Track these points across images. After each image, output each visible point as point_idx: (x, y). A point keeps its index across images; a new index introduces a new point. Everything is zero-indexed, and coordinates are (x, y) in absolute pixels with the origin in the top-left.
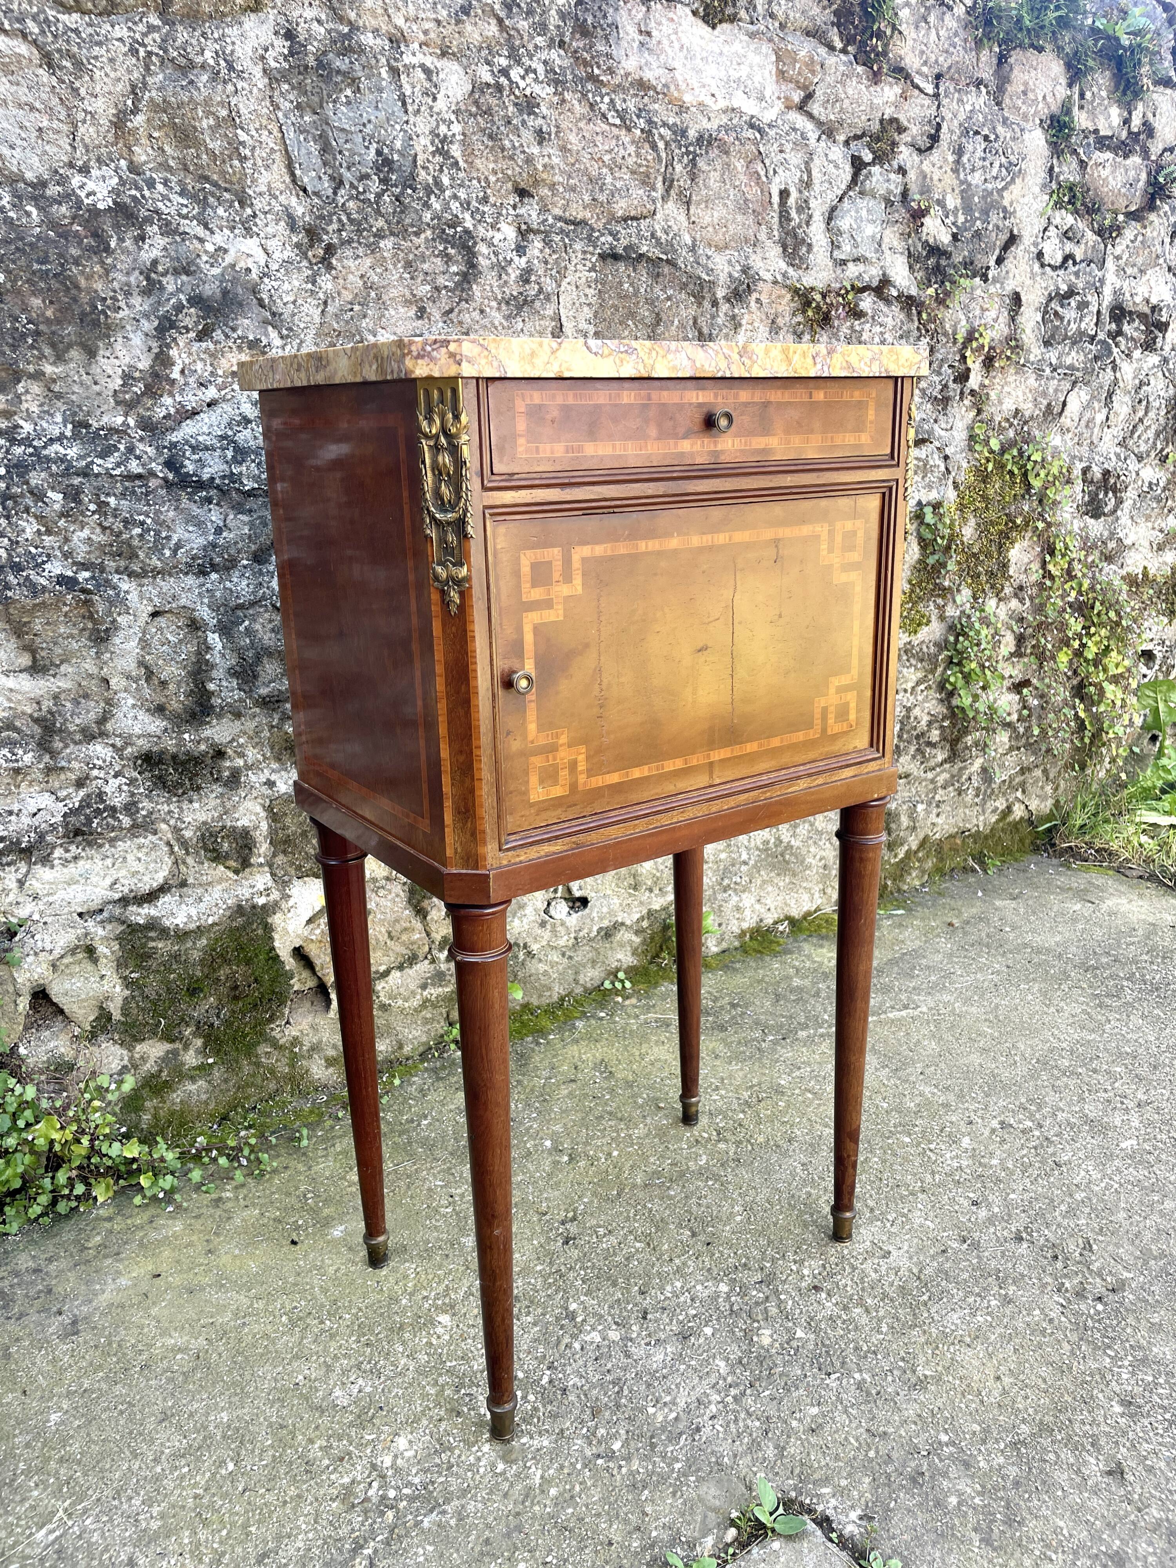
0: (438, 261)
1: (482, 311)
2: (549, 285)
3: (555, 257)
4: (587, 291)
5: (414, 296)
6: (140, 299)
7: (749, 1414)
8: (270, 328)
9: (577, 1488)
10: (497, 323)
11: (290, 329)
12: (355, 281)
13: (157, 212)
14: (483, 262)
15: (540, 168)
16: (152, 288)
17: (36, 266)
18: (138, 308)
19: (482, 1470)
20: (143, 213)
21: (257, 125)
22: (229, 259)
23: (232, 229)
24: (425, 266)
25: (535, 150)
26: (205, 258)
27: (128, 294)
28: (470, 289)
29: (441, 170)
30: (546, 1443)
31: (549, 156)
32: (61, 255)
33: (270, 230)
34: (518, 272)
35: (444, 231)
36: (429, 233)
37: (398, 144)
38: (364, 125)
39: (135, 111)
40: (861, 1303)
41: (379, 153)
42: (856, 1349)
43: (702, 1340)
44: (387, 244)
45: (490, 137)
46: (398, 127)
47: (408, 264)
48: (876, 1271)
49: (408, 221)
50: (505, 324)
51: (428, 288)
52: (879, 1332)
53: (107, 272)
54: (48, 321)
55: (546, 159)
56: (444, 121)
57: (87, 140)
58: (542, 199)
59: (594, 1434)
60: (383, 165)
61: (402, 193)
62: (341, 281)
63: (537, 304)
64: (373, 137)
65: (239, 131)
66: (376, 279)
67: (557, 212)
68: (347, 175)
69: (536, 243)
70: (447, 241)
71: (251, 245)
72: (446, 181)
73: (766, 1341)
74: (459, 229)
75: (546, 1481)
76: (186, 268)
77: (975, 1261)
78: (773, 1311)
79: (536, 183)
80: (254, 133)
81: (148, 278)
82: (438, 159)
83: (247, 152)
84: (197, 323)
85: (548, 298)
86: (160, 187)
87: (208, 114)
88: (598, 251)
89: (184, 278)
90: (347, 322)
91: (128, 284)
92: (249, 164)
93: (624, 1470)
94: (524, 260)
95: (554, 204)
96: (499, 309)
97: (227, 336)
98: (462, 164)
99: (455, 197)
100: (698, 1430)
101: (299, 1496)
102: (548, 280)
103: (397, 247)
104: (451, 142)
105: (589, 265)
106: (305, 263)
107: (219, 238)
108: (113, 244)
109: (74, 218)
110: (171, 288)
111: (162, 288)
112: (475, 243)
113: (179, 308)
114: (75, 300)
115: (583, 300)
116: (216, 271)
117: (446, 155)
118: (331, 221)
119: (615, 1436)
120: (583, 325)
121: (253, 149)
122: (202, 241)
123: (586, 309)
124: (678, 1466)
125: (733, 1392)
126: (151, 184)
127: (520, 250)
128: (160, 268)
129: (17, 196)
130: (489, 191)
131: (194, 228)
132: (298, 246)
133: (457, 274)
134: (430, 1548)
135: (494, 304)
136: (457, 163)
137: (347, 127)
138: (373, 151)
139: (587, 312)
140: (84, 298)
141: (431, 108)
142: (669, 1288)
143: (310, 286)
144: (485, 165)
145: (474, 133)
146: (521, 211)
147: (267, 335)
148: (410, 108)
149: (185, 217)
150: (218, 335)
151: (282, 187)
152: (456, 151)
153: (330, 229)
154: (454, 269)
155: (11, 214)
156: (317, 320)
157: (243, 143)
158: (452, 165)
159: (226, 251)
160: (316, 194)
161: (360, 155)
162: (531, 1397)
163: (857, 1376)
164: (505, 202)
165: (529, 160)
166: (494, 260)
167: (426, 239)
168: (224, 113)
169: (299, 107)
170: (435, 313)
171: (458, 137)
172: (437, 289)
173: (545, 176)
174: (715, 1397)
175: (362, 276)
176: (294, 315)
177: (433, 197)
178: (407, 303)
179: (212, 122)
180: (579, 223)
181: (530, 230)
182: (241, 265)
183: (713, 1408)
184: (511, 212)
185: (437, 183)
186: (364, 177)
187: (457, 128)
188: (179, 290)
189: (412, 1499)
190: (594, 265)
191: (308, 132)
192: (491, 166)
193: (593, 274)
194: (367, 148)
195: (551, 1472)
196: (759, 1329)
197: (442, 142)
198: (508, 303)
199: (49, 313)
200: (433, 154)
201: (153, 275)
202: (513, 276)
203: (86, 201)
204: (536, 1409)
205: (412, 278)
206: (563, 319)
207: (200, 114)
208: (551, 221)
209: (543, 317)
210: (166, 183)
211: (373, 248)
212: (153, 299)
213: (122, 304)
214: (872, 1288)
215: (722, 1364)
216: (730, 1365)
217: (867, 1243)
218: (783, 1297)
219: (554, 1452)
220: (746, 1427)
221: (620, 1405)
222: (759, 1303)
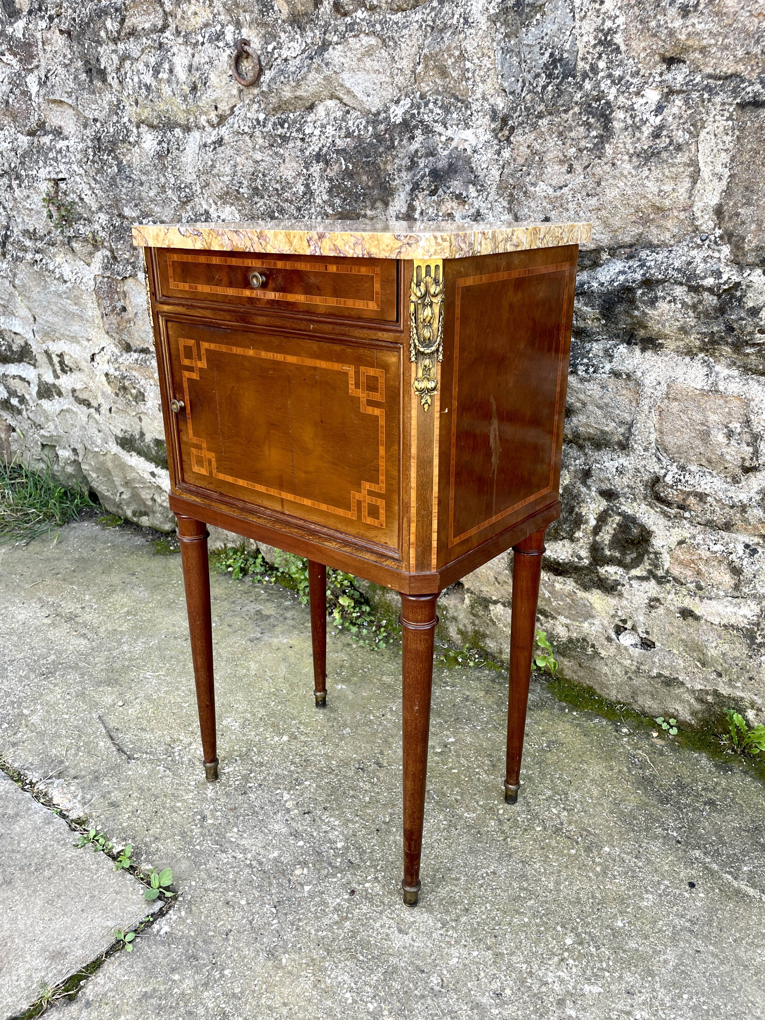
0: (582, 129)
1: (613, 164)
2: (680, 136)
3: (689, 112)
4: (725, 138)
5: (565, 156)
6: (405, 173)
7: (238, 872)
8: (471, 186)
9: (181, 812)
10: (625, 173)
11: (482, 186)
12: (524, 149)
13: (421, 122)
14: (617, 125)
15: (683, 37)
16: (413, 165)
17: (364, 159)
18: (405, 178)
20: (414, 123)
21: (480, 55)
22: (454, 144)
23: (457, 125)
24: (573, 134)
25: (678, 23)
26: (440, 145)
27: (400, 171)
28: (604, 148)
29: (600, 57)
30: (209, 795)
31: (693, 25)
32: (375, 152)
33: (479, 122)
34: (651, 130)
35: (590, 105)
36: (577, 109)
37: (567, 46)
38: (542, 38)
39: (419, 64)
40: (343, 919)
41: (552, 55)
42: (300, 919)
43: (292, 842)
44: (543, 123)
45: (641, 21)
46: (568, 33)
47: (560, 134)
48: (383, 926)
49: (561, 102)
50: (634, 173)
51: (574, 150)
53: (394, 159)
54: (369, 188)
55: (690, 28)
56: (609, 18)
57: (400, 85)
58: (692, 62)
59: (217, 811)
60: (551, 64)
61: (561, 83)
62: (516, 151)
63: (664, 155)
64: (548, 45)
65: (467, 62)
66: (538, 147)
67: (709, 70)
68: (529, 77)
69: (677, 102)
70: (590, 113)
71: (468, 134)
72: (602, 65)
73: (298, 872)
74: (603, 101)
75: (184, 801)
76: (431, 153)
78: (325, 872)
79: (686, 49)
80: (476, 61)
81: (411, 161)
82: (599, 49)
83: (470, 75)
84: (429, 186)
85: (679, 148)
86: (431, 105)
87: (450, 56)
88: (738, 100)
89: (431, 158)
90: (518, 179)
91: (401, 166)
92: (470, 82)
93: (194, 827)
94: (660, 118)
95: (705, 64)
96: (630, 161)
97: (445, 193)
98: (623, 48)
99: (610, 76)
100: (223, 852)
102: (680, 133)
103: (551, 123)
104: (616, 33)
105: (727, 114)
106: (496, 142)
107: (449, 133)
108: (396, 144)
109: (386, 130)
110: (422, 165)
111: (418, 166)
112: (612, 111)
113: (422, 177)
114: (379, 176)
115: (721, 146)
116: (446, 153)
117: (610, 43)
118: (516, 110)
119: (216, 819)
120: (719, 169)
121: (474, 73)
122: (440, 135)
123: (723, 154)
125: (255, 863)
126: (426, 105)
127: (659, 109)
128: (419, 154)
129: (368, 122)
130: (640, 66)
131: (439, 128)
132: (494, 130)
133: (596, 137)
135: (626, 158)
136: (618, 48)
137: (530, 43)
138: (547, 55)
139: (725, 157)
140: (383, 174)
141: (598, 11)
142: (332, 819)
143: (496, 157)
144: (639, 45)
145: (631, 21)
146: (668, 77)
147: (467, 190)
148: (577, 16)
149: (436, 122)
150: (440, 192)
151: (492, 92)
152: (618, 39)
153: (515, 116)
154: (594, 133)
155: (362, 133)
156: (498, 178)
157: (468, 70)
158: (612, 51)
159: (452, 139)
160: (512, 93)
161: (536, 60)
162: (237, 783)
163: (275, 921)
164: (654, 71)
165: (671, 33)
166: (630, 122)
167: (574, 114)
168: (457, 53)
169: (507, 35)
170: (578, 168)
171: (622, 27)
172: (580, 150)
173: (690, 43)
175: (529, 147)
176: (486, 176)
177: (587, 81)
178: (561, 162)
179: (453, 60)
180: (731, 76)
181: (671, 92)
182: (461, 147)
183: (241, 856)
184: (658, 79)
185: (594, 69)
186: (538, 75)
187: (621, 20)
188: (426, 166)
190: (732, 115)
191: (512, 51)
192: (643, 44)
193: (730, 123)
194: (543, 54)
195: (191, 801)
196: (308, 867)
197: (606, 35)
198: (638, 156)
199: (370, 184)
200: (595, 46)
201: (415, 159)
202: (646, 134)
203: (393, 120)
205: (564, 144)
206: (701, 165)
207: (446, 56)
208: (698, 79)
209: (673, 165)
210: (435, 103)
211: (535, 126)
212: (413, 172)
213: (396, 177)
214: (363, 925)
215: (276, 854)
216: (275, 859)
217: (412, 919)
218: (339, 875)
219: (204, 800)
220: (229, 872)
221: (238, 817)
222: (330, 864)
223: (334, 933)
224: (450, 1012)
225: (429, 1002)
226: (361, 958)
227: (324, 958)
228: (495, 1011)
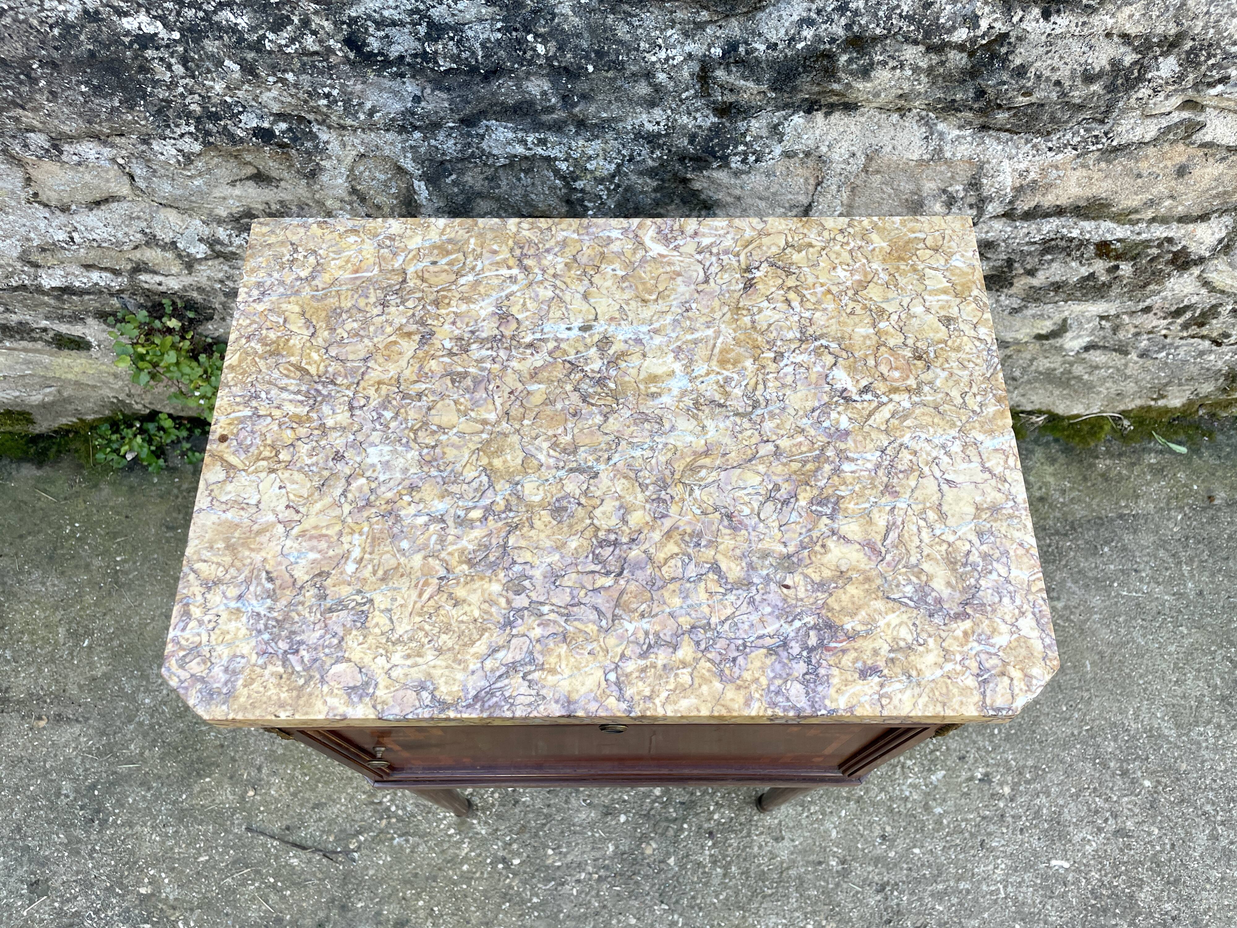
7: (598, 895)
9: (478, 875)
19: (442, 826)
30: (483, 832)
40: (726, 867)
42: (693, 897)
43: (614, 823)
48: (760, 847)
52: (717, 897)
59: (510, 845)
73: (649, 851)
75: (466, 859)
77: (831, 886)
78: (671, 833)
93: (508, 881)
100: (563, 884)
101: (351, 779)
119: (519, 855)
124: (535, 900)
125: (602, 872)
134: (389, 859)
162: (496, 795)
163: (676, 917)
174: (590, 869)
183: (583, 875)
189: (400, 819)
195: (473, 854)
196: (652, 839)
204: (493, 805)
214: (745, 860)
215: (611, 848)
216: (615, 853)
217: (776, 821)
218: (685, 826)
219: (484, 842)
220: (589, 902)
221: (536, 835)
222: (667, 820)
223: (730, 888)
224: (864, 881)
225: (845, 886)
226: (770, 892)
227: (744, 917)
228: (892, 854)
